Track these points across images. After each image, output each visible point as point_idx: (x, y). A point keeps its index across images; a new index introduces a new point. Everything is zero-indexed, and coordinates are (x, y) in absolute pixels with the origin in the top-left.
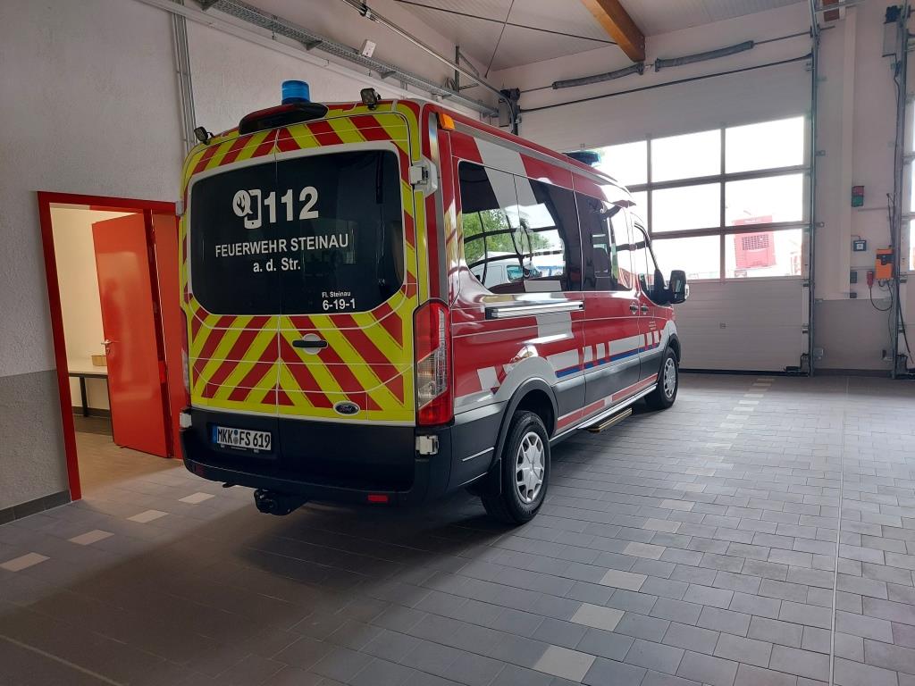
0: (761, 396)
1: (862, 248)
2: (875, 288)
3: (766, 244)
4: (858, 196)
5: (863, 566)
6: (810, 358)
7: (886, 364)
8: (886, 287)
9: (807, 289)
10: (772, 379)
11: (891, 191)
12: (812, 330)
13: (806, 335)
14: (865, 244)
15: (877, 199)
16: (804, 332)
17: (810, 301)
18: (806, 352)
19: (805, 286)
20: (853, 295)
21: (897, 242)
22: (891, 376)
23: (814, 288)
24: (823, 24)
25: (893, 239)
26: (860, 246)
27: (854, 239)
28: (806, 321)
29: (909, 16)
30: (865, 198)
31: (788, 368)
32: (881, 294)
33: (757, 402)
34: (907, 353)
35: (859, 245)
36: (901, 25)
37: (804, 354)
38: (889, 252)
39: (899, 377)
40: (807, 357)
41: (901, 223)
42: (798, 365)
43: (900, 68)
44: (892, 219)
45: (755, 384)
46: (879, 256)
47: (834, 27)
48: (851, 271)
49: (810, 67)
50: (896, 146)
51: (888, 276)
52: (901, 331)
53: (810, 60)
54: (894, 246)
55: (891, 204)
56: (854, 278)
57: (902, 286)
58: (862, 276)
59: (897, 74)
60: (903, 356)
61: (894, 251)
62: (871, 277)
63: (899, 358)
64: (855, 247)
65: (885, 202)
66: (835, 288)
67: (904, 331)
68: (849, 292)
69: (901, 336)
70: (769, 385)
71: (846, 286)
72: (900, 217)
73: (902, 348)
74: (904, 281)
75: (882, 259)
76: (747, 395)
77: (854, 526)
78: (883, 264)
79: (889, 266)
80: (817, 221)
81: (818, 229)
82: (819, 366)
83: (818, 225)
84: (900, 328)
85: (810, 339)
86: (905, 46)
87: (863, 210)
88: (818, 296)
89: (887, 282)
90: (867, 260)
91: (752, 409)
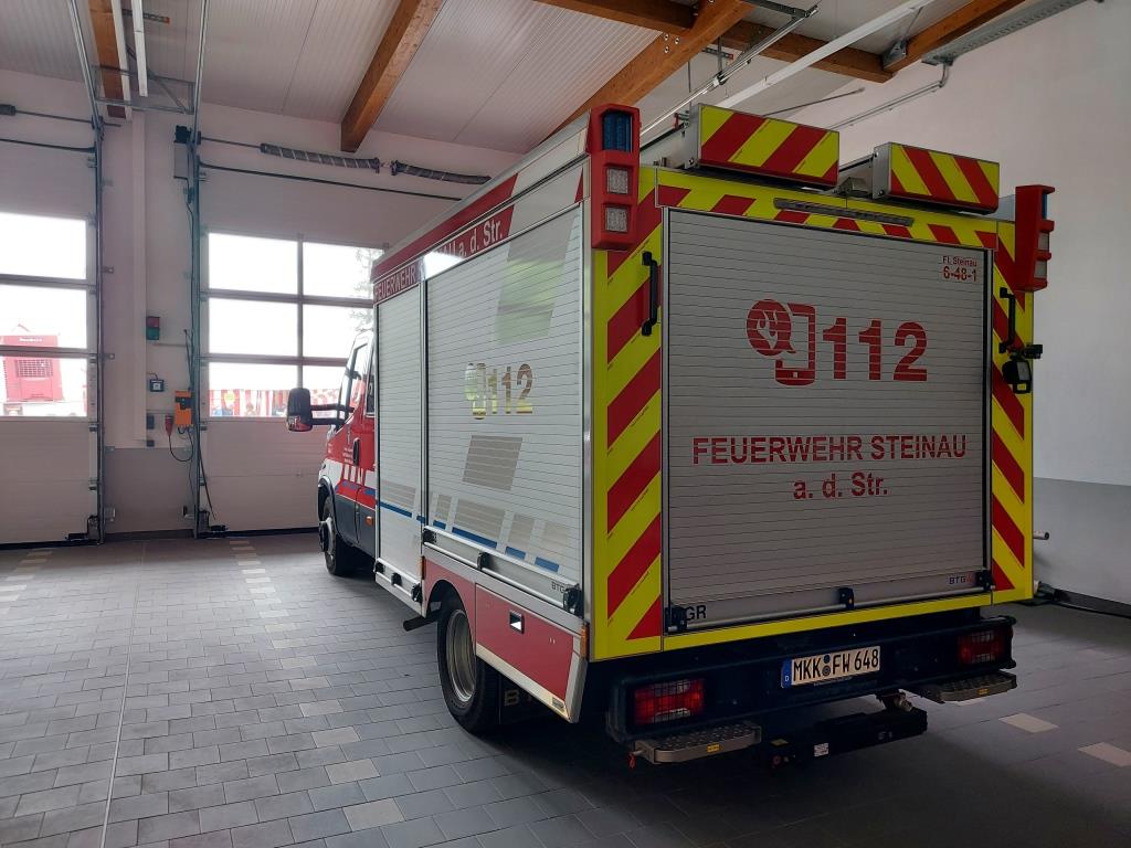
0: (31, 577)
1: (159, 388)
2: (175, 434)
3: (51, 373)
4: (153, 328)
5: (143, 780)
6: (99, 520)
7: (188, 522)
8: (186, 435)
9: (95, 434)
10: (49, 552)
11: (189, 328)
12: (101, 485)
13: (95, 492)
14: (162, 386)
15: (174, 333)
16: (92, 489)
17: (99, 449)
18: (95, 513)
19: (92, 430)
20: (150, 443)
21: (196, 384)
22: (193, 536)
23: (103, 433)
24: (107, 119)
25: (192, 382)
26: (157, 386)
27: (150, 377)
28: (94, 475)
29: (199, 143)
30: (161, 331)
31: (71, 536)
32: (180, 442)
33: (23, 587)
34: (209, 509)
35: (155, 384)
36: (192, 150)
37: (92, 517)
38: (189, 395)
39: (203, 536)
40: (97, 519)
41: (201, 364)
42: (85, 531)
43: (193, 195)
44: (190, 359)
45: (24, 561)
46: (178, 399)
47: (119, 126)
48: (148, 414)
49: (93, 163)
50: (192, 279)
51: (188, 422)
52: (203, 485)
53: (92, 155)
54: (193, 389)
55: (190, 342)
56: (150, 423)
57: (202, 433)
58: (160, 421)
59: (189, 200)
60: (205, 512)
61: (193, 394)
62: (170, 423)
63: (201, 515)
64: (152, 387)
65: (181, 339)
66: (128, 434)
67: (205, 484)
68: (145, 438)
69: (202, 489)
70: (45, 560)
71: (142, 433)
72: (199, 357)
73: (204, 504)
74: (205, 429)
75: (181, 402)
76: (10, 579)
77: (136, 731)
78: (182, 408)
79: (189, 410)
80: (106, 351)
81: (107, 362)
82: (110, 530)
83: (108, 356)
84: (201, 481)
85: (99, 496)
86: (197, 174)
87: (160, 345)
88: (108, 443)
89: (188, 429)
90: (164, 403)
91: (14, 598)
